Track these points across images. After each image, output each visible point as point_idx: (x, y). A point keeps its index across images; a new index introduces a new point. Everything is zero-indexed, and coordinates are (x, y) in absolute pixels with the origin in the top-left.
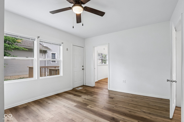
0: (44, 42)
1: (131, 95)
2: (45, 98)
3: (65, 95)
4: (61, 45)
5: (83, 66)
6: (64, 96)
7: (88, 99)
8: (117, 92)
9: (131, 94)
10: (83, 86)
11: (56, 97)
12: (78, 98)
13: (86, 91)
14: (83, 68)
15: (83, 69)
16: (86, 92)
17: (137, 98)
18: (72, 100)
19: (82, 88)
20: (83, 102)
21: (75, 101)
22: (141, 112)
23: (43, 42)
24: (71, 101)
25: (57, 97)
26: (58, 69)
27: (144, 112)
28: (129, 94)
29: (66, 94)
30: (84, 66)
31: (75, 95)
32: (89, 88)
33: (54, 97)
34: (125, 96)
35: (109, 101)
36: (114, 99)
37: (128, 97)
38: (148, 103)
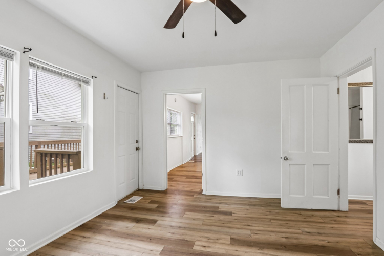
0: (43, 69)
1: (257, 200)
2: (48, 245)
3: (109, 225)
4: (87, 83)
5: (137, 142)
6: (107, 230)
7: (180, 227)
8: (226, 198)
9: (256, 198)
10: (139, 192)
11: (84, 237)
12: (150, 227)
13: (156, 205)
14: (136, 145)
15: (137, 149)
16: (157, 207)
17: (271, 204)
18: (139, 236)
19: (142, 197)
20: (173, 235)
21: (150, 239)
22: (304, 233)
23: (38, 67)
24: (141, 240)
25: (88, 237)
26: (77, 150)
27: (309, 233)
28: (251, 198)
29: (108, 221)
30: (140, 140)
31: (138, 221)
32: (157, 195)
33: (80, 239)
34: (248, 205)
35: (230, 222)
36: (233, 215)
37: (255, 205)
38: (298, 212)
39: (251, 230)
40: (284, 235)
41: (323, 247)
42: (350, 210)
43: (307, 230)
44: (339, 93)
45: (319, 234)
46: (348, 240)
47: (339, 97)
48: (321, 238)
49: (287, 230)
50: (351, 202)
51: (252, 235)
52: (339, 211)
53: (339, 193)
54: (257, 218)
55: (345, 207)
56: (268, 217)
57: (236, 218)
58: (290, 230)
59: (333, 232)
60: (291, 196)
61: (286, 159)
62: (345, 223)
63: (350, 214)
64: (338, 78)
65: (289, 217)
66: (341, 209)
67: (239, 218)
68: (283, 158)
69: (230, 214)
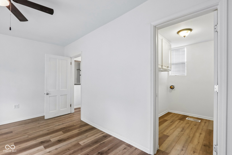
1: (30, 120)
17: (39, 120)
28: (25, 120)
34: (24, 124)
35: (12, 136)
36: (13, 132)
37: (29, 123)
38: (54, 119)
39: (27, 135)
40: (47, 130)
41: (64, 128)
42: (75, 112)
43: (58, 124)
44: (71, 64)
45: (63, 124)
46: (73, 122)
47: (71, 66)
48: (63, 125)
49: (49, 127)
50: (75, 109)
51: (29, 136)
52: (71, 113)
53: (71, 106)
54: (31, 128)
55: (73, 111)
56: (38, 126)
57: (16, 133)
58: (50, 127)
59: (68, 121)
60: (50, 112)
61: (47, 94)
62: (73, 117)
63: (75, 113)
64: (71, 58)
65: (49, 122)
66: (72, 112)
67: (18, 132)
68: (46, 94)
69: (11, 132)
